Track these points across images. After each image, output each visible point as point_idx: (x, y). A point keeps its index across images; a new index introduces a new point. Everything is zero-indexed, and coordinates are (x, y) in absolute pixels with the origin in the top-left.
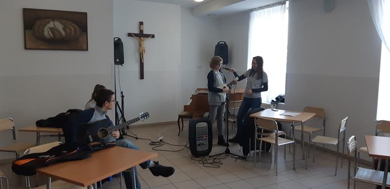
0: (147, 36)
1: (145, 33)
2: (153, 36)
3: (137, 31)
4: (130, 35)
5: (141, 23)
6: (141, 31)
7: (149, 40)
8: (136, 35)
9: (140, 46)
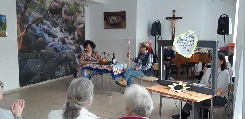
0: (177, 18)
1: (176, 16)
2: (181, 18)
3: (172, 16)
5: (174, 11)
6: (174, 16)
7: (179, 20)
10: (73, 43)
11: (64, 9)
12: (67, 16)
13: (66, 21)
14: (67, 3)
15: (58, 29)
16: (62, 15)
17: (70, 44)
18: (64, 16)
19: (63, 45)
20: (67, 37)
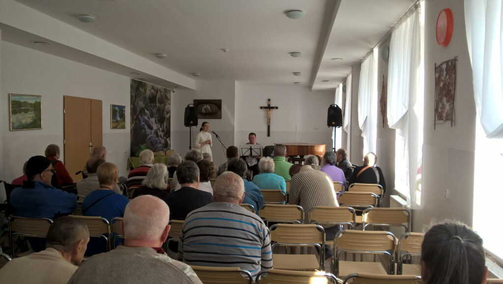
0: (273, 108)
1: (271, 106)
2: (277, 108)
3: (266, 105)
4: (261, 108)
5: (269, 100)
6: (269, 105)
7: (274, 110)
8: (265, 108)
9: (268, 115)
10: (162, 136)
11: (158, 96)
12: (159, 105)
13: (159, 110)
14: (160, 89)
15: (153, 120)
16: (156, 104)
17: (161, 137)
18: (158, 105)
19: (156, 139)
20: (159, 129)
